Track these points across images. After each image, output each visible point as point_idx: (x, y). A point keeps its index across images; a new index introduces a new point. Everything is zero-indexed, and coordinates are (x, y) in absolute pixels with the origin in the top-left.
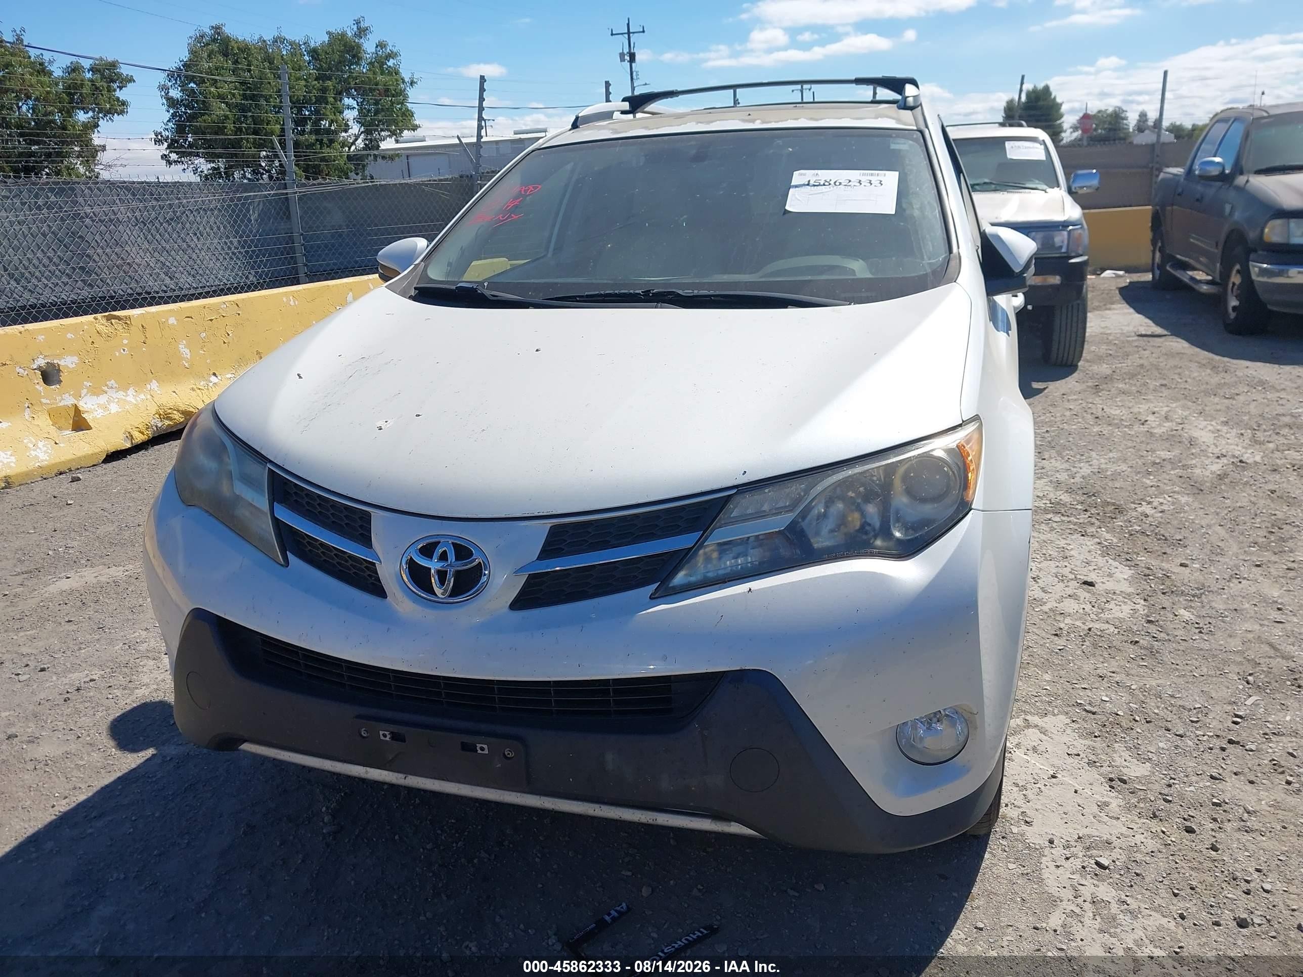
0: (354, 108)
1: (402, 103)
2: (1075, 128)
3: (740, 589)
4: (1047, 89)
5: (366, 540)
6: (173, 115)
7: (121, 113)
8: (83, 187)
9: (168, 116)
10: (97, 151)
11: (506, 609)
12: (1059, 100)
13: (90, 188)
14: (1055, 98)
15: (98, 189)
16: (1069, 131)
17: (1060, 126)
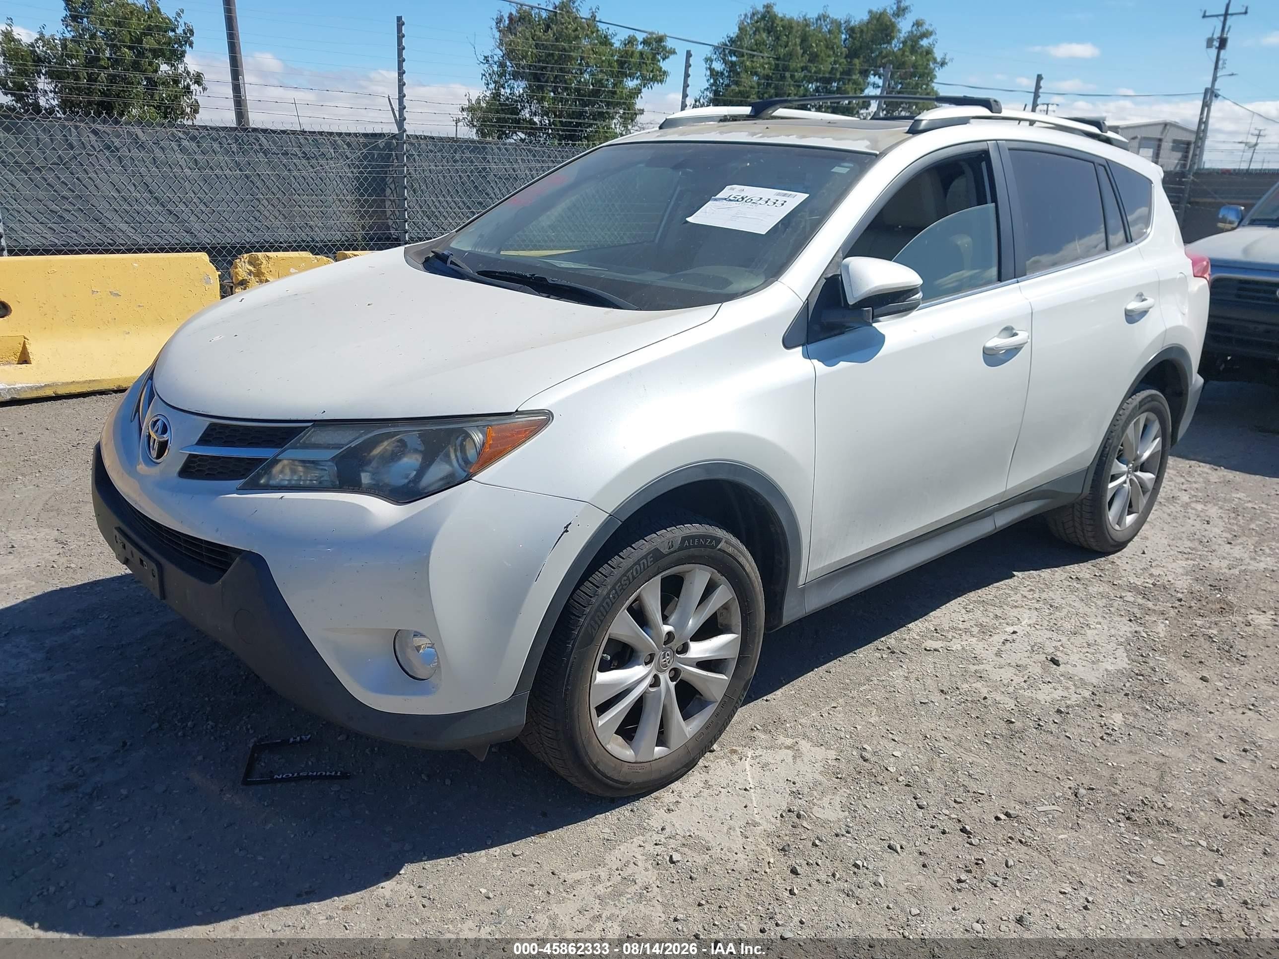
0: (879, 87)
1: (927, 85)
3: (277, 495)
6: (712, 85)
7: (661, 81)
8: (494, 147)
9: (707, 85)
10: (636, 114)
11: (176, 474)
13: (499, 149)
15: (506, 149)
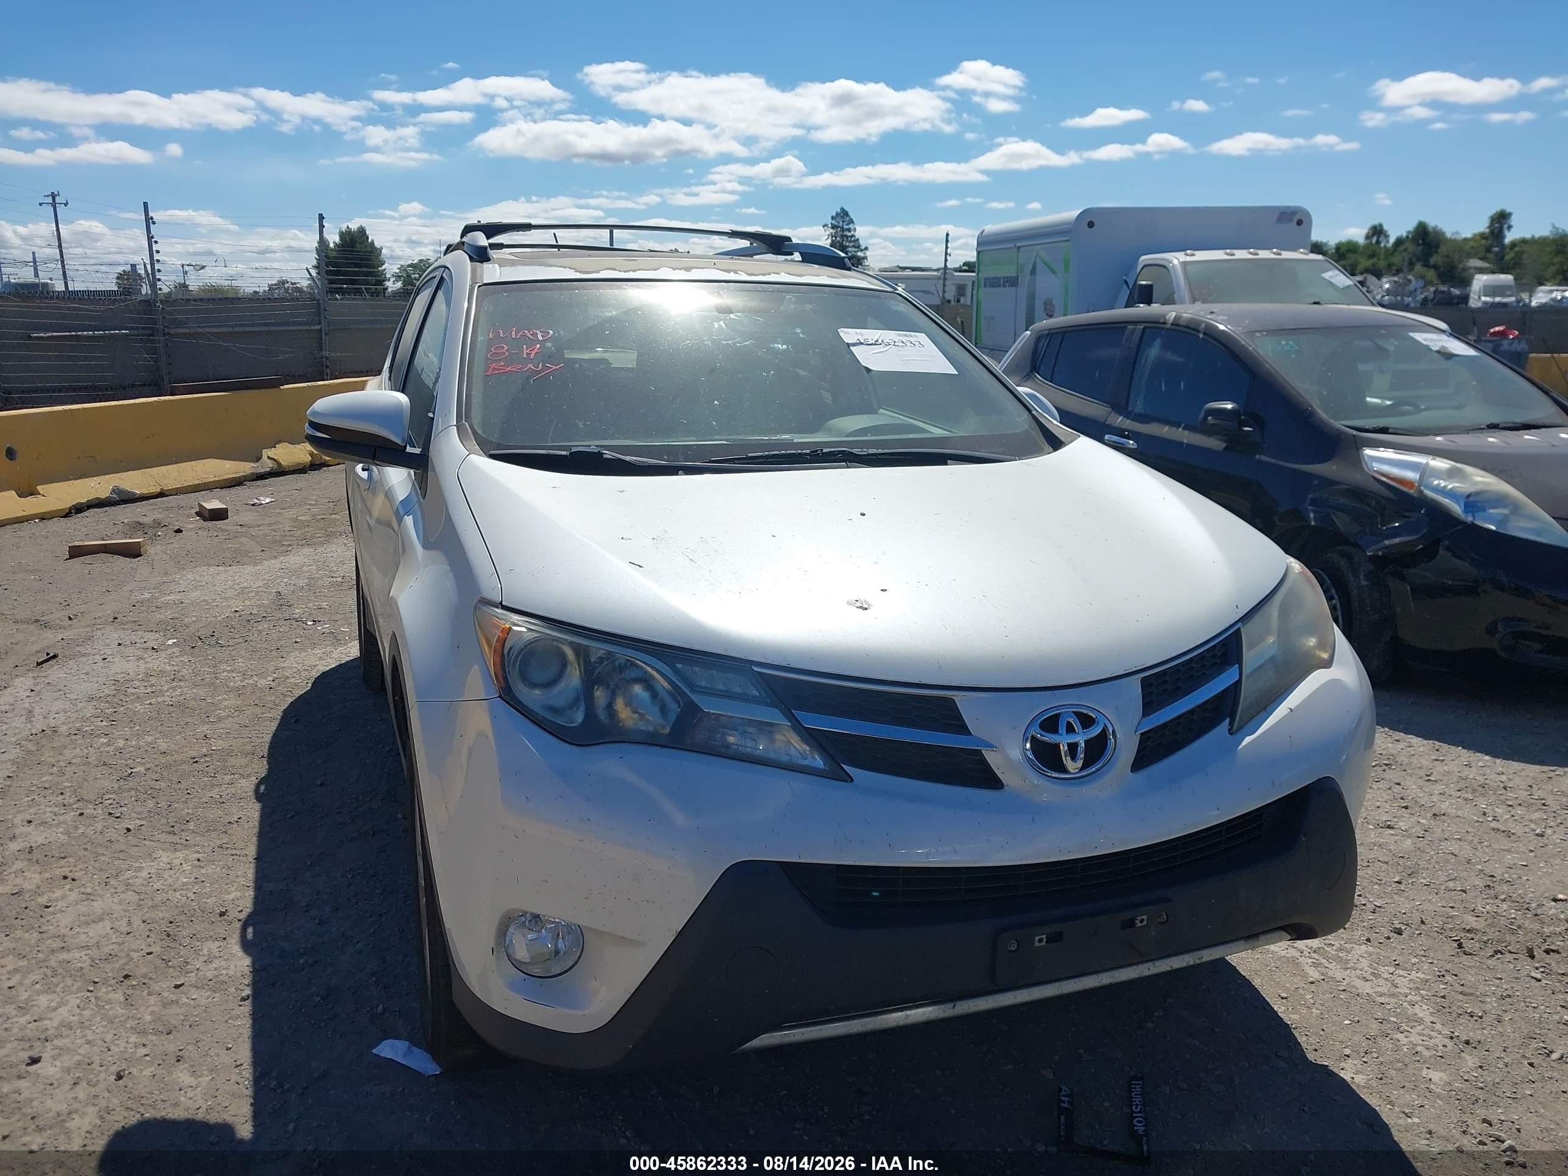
2: (398, 277)
3: (1283, 710)
4: (362, 232)
5: (961, 728)
11: (1129, 771)
12: (377, 244)
14: (373, 242)
16: (393, 279)
17: (383, 273)
